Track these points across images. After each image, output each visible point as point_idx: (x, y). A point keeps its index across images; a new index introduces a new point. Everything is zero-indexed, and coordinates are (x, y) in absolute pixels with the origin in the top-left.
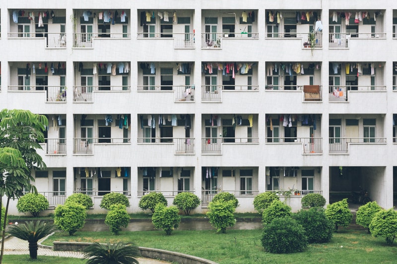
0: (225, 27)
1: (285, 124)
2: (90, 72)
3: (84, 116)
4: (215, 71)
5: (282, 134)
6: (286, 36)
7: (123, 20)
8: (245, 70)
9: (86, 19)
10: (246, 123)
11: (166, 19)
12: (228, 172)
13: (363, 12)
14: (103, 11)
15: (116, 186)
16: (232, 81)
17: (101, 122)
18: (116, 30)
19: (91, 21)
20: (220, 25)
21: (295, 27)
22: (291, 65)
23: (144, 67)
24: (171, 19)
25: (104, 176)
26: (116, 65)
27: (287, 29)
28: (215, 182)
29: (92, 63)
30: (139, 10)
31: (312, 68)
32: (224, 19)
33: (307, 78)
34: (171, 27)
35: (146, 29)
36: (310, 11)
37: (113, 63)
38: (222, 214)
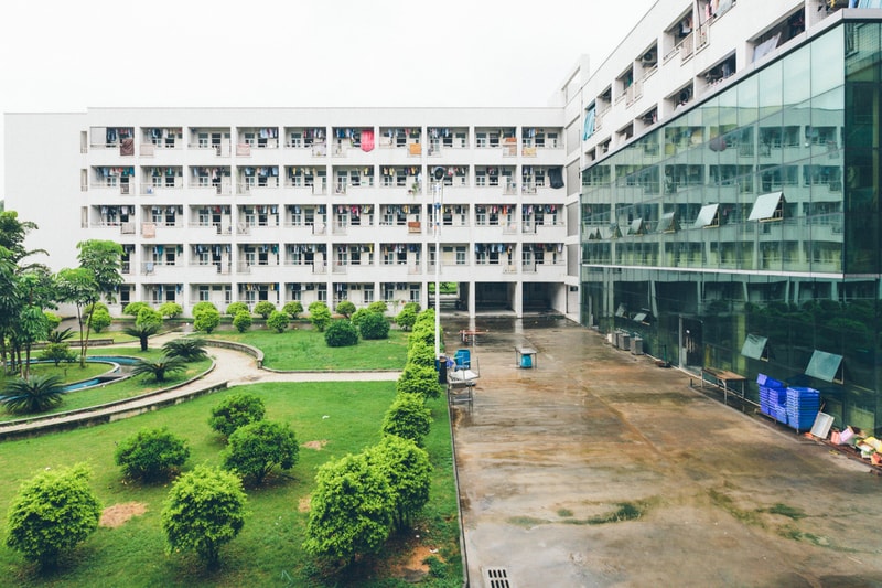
0: (352, 179)
1: (396, 251)
2: (251, 212)
3: (247, 245)
4: (345, 212)
5: (395, 257)
6: (399, 185)
7: (275, 173)
8: (366, 210)
9: (248, 173)
10: (367, 249)
11: (308, 173)
12: (355, 286)
13: (455, 167)
14: (260, 167)
15: (272, 296)
16: (358, 219)
17: (260, 249)
18: (271, 181)
19: (252, 174)
20: (349, 177)
21: (405, 179)
22: (400, 207)
23: (291, 208)
24: (311, 173)
25: (263, 290)
26: (270, 207)
27: (399, 180)
28: (346, 293)
29: (253, 206)
30: (286, 167)
31: (416, 209)
32: (352, 173)
33: (414, 216)
34: (312, 179)
35: (294, 180)
36: (415, 166)
37: (268, 206)
38: (319, 318)
